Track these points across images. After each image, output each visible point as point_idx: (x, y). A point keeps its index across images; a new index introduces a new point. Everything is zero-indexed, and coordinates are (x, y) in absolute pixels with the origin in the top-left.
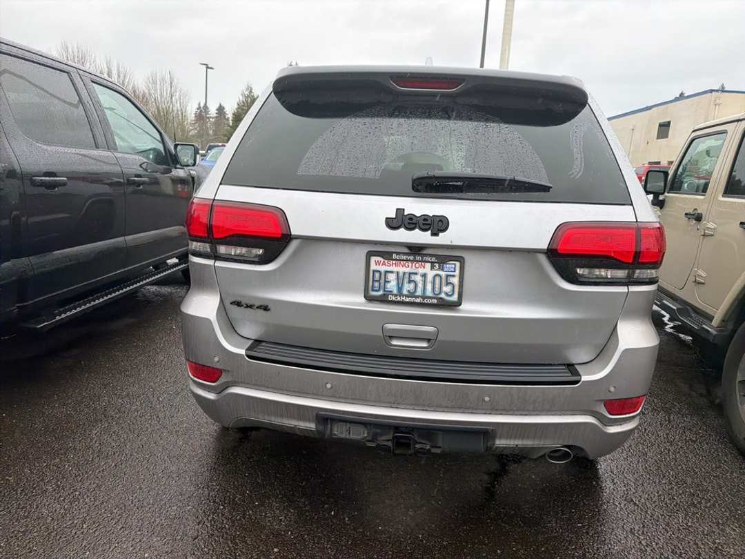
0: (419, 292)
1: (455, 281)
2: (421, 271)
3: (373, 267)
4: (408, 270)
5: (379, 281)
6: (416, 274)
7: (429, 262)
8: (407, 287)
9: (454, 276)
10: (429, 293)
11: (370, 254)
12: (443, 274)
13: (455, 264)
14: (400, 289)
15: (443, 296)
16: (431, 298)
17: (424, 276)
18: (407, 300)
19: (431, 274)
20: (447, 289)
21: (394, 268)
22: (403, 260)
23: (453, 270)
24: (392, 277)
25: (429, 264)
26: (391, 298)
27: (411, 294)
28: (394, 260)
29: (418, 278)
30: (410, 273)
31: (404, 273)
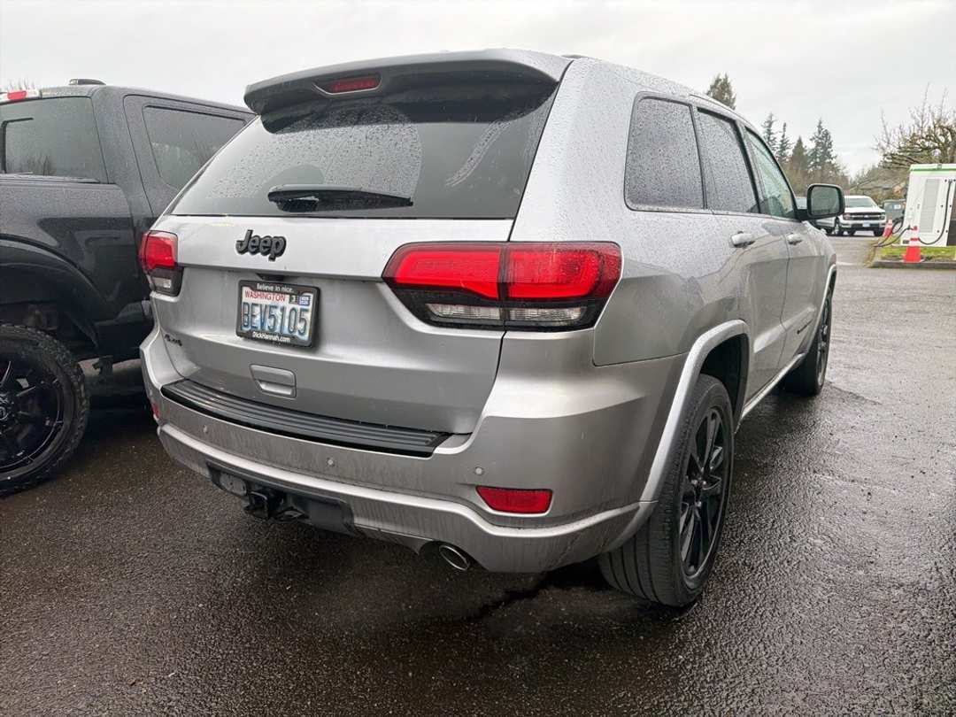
0: (277, 330)
1: (308, 316)
2: (281, 304)
3: (245, 299)
4: (269, 302)
5: (247, 315)
6: (276, 307)
7: (287, 294)
8: (269, 323)
9: (307, 311)
10: (286, 331)
11: (242, 284)
12: (298, 307)
13: (309, 297)
14: (262, 324)
15: (297, 334)
16: (286, 336)
17: (283, 309)
18: (267, 337)
19: (289, 307)
20: (300, 326)
21: (258, 301)
22: (265, 291)
23: (307, 303)
24: (257, 310)
25: (288, 296)
26: (255, 335)
27: (272, 332)
28: (259, 290)
29: (278, 312)
30: (271, 307)
31: (266, 306)
